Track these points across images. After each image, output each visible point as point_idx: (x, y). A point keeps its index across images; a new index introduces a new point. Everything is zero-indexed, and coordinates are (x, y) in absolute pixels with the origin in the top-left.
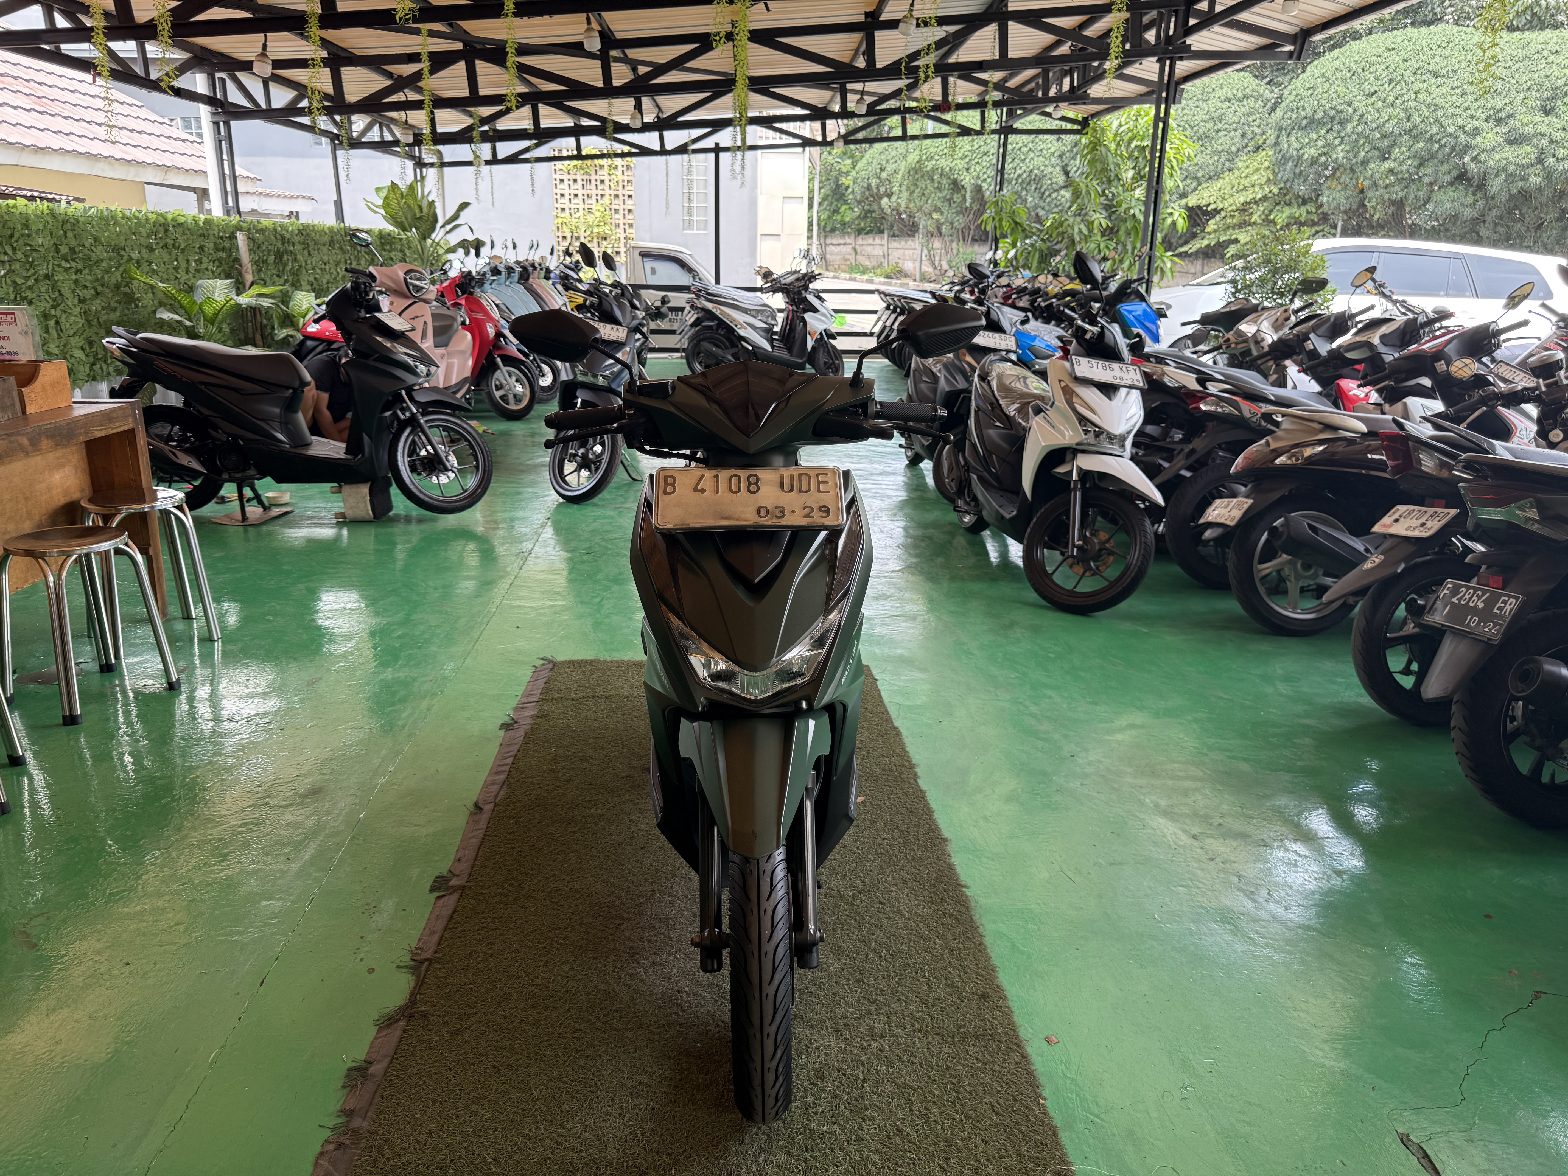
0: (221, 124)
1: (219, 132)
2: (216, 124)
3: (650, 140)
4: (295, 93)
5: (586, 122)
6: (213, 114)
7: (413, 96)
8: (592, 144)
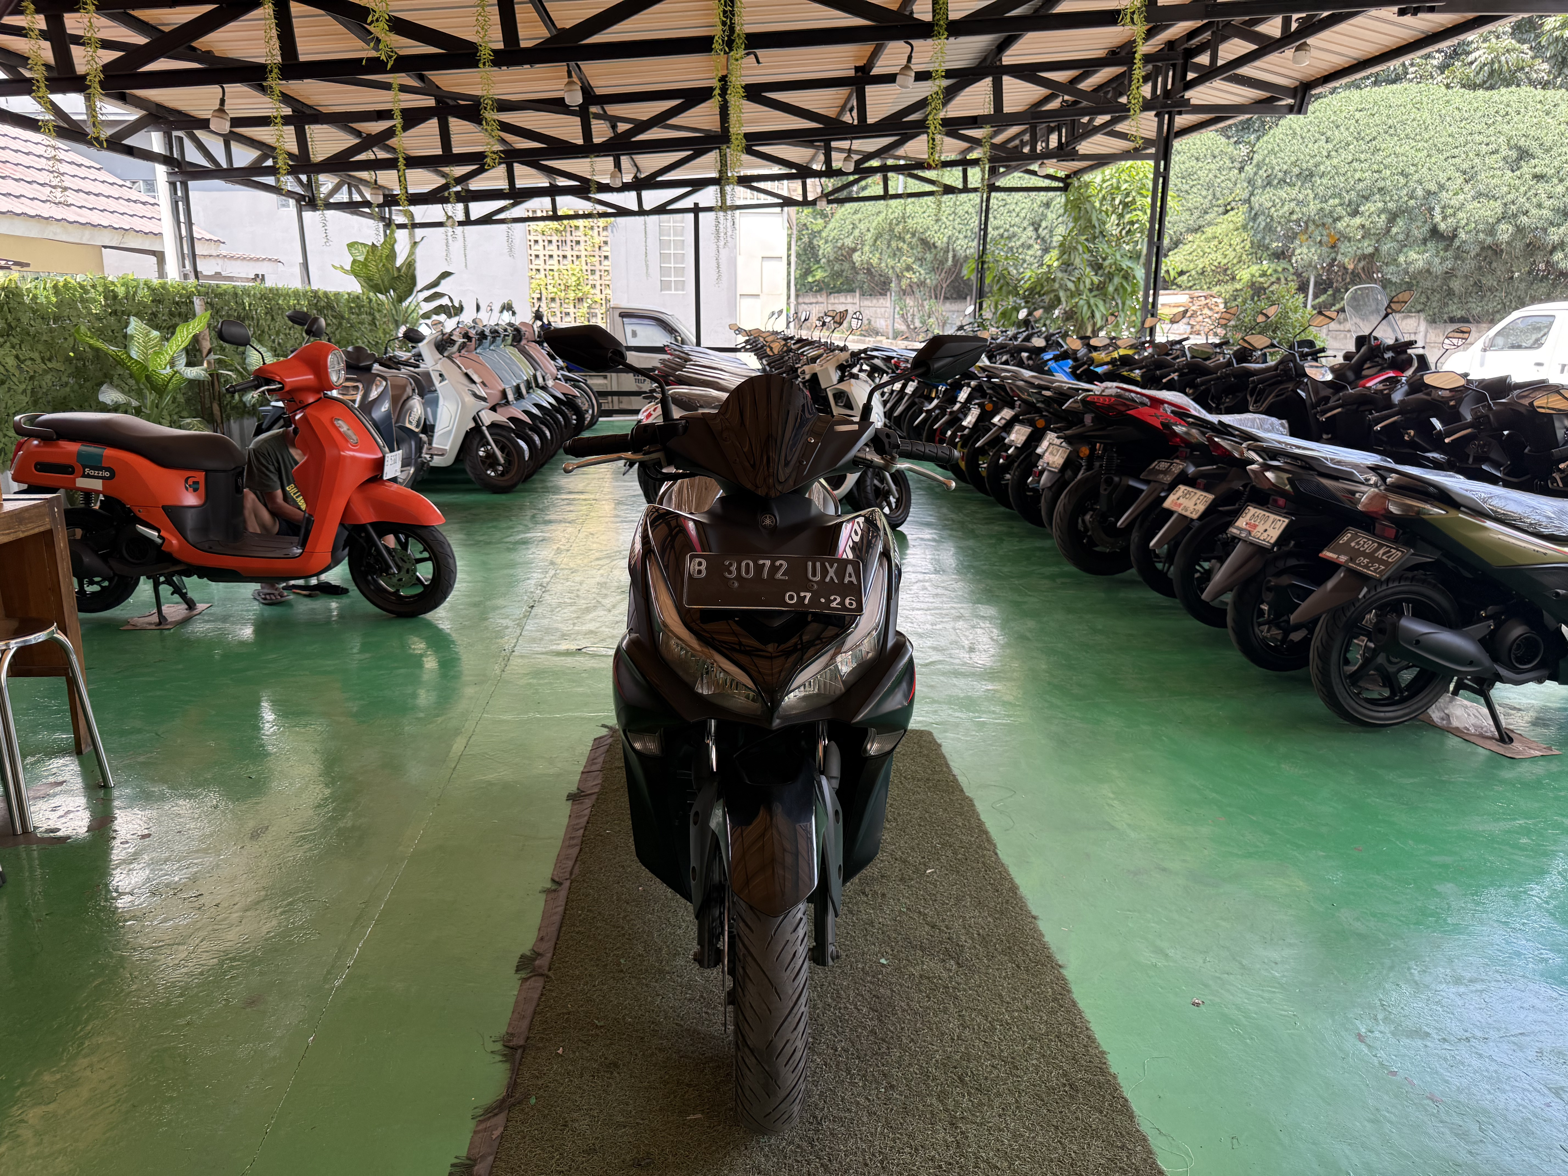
0: (178, 184)
1: (176, 193)
2: (173, 185)
3: (628, 200)
4: (259, 153)
5: (562, 182)
6: (169, 174)
7: (382, 155)
8: (567, 204)
